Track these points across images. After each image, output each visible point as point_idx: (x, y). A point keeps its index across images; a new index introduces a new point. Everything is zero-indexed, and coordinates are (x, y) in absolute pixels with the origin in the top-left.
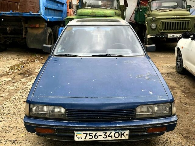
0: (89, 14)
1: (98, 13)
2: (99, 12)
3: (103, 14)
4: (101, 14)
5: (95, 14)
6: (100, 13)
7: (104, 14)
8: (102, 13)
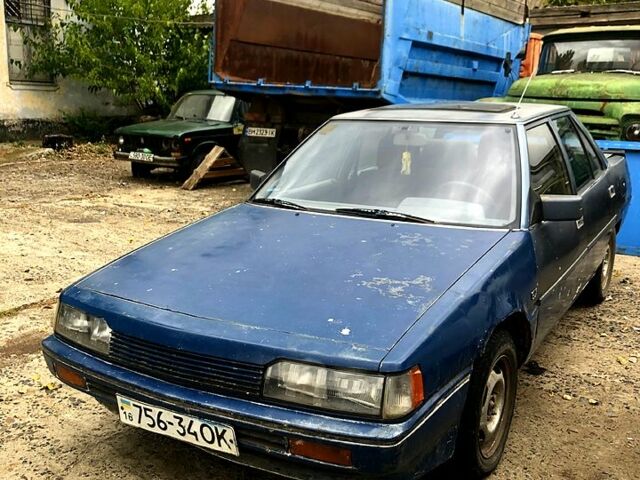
0: (544, 94)
1: (577, 90)
2: (580, 86)
3: (593, 93)
4: (584, 93)
5: (564, 92)
6: (583, 89)
7: (598, 92)
8: (591, 89)
